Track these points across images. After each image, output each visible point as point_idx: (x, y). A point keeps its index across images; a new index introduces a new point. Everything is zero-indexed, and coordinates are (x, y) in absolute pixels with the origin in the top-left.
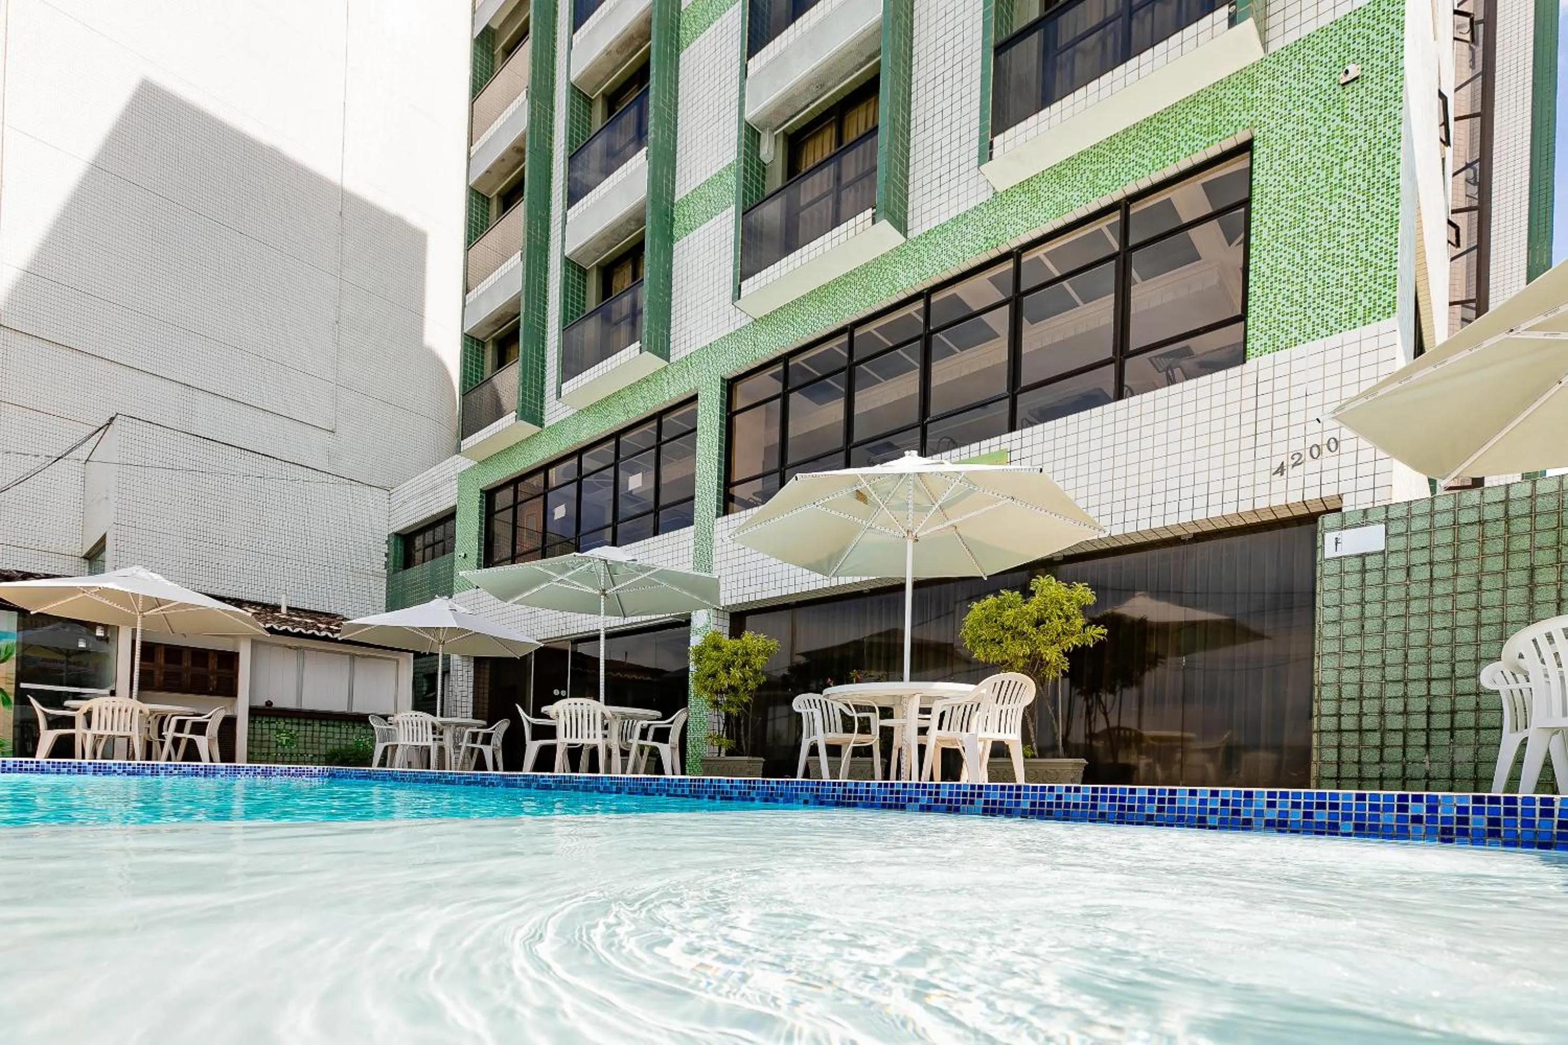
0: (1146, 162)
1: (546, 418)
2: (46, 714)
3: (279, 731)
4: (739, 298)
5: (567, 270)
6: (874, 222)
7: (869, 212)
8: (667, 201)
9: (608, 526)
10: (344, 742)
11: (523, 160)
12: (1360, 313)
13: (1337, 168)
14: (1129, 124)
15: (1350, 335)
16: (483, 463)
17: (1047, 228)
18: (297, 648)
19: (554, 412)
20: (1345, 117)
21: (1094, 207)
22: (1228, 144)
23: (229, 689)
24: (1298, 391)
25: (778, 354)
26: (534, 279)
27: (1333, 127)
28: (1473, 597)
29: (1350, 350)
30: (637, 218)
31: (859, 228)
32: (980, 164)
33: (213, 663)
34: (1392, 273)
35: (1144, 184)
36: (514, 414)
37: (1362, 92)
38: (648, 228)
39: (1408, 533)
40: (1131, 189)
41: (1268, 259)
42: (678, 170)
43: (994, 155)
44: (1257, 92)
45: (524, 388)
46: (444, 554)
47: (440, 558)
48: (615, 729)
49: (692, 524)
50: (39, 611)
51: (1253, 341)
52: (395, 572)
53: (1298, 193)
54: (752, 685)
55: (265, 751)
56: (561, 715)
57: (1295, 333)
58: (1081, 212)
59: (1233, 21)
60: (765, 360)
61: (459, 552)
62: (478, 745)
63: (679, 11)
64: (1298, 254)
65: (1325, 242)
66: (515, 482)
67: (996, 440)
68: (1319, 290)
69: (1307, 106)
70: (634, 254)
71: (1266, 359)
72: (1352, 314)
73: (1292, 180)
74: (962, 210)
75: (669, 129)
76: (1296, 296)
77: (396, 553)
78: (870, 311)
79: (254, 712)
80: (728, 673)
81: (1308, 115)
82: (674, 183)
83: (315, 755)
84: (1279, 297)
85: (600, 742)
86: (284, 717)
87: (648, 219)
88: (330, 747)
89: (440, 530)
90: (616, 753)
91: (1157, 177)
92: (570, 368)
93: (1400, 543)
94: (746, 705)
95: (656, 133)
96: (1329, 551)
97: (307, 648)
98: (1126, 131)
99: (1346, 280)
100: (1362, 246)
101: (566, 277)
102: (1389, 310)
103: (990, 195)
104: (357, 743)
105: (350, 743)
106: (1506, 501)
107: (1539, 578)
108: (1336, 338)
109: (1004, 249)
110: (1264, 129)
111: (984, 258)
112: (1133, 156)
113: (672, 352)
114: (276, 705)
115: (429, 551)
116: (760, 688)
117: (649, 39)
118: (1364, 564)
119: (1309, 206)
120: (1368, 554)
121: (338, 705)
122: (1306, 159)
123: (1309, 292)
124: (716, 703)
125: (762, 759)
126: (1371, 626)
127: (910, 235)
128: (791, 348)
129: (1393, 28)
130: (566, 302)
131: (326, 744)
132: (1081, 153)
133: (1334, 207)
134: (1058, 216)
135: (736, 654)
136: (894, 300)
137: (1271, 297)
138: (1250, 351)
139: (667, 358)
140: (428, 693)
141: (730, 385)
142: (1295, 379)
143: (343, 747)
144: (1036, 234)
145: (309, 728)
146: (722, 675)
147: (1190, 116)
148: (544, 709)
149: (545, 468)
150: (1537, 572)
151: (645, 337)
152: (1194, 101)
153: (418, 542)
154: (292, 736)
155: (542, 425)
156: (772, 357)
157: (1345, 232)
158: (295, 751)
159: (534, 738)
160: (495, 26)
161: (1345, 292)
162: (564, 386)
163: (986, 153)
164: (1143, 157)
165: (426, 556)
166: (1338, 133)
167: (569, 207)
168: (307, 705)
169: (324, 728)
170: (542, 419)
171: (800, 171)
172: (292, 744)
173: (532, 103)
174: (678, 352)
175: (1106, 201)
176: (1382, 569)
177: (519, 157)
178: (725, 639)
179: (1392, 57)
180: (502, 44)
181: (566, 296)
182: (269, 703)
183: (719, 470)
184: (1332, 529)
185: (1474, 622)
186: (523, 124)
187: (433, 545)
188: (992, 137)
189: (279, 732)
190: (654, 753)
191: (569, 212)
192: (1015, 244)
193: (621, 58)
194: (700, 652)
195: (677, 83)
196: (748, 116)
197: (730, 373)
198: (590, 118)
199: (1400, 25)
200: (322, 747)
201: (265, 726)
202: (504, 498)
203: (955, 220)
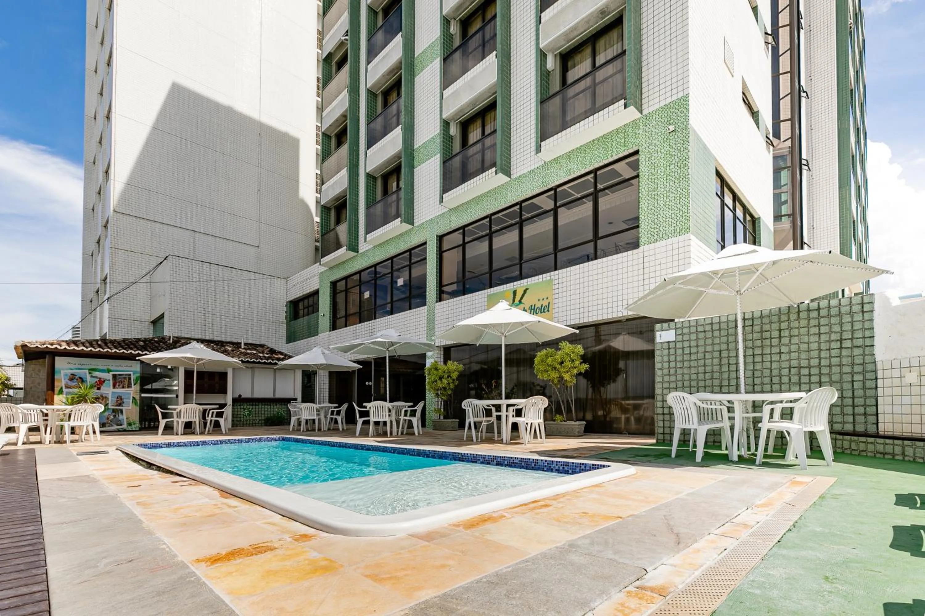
0: (601, 155)
1: (360, 248)
2: (162, 412)
3: (244, 409)
4: (442, 202)
5: (368, 179)
6: (496, 174)
7: (494, 169)
8: (411, 149)
9: (389, 303)
10: (272, 413)
11: (346, 120)
12: (678, 231)
13: (668, 167)
14: (594, 138)
15: (675, 240)
16: (331, 268)
17: (566, 179)
18: (251, 368)
19: (363, 247)
20: (670, 146)
21: (583, 172)
22: (631, 151)
23: (223, 391)
24: (658, 262)
25: (460, 226)
26: (353, 181)
27: (666, 150)
28: (703, 361)
29: (675, 246)
30: (398, 156)
31: (490, 176)
32: (537, 153)
33: (217, 379)
34: (688, 215)
35: (601, 164)
36: (345, 247)
37: (676, 137)
38: (403, 159)
39: (682, 334)
40: (596, 166)
41: (646, 204)
42: (415, 134)
43: (542, 150)
44: (640, 130)
45: (350, 235)
46: (313, 313)
47: (312, 315)
48: (393, 412)
49: (426, 305)
50: (155, 363)
51: (642, 238)
52: (290, 321)
53: (655, 177)
54: (452, 386)
55: (239, 419)
56: (372, 408)
57: (656, 237)
58: (579, 174)
59: (626, 106)
60: (455, 228)
61: (321, 313)
62: (334, 417)
63: (414, 58)
64: (656, 203)
65: (665, 199)
66: (346, 278)
67: (548, 274)
68: (664, 219)
69: (657, 140)
70: (397, 170)
71: (646, 247)
72: (675, 231)
73: (653, 171)
74: (532, 168)
75: (411, 115)
76: (656, 221)
77: (290, 311)
78: (497, 210)
79: (235, 401)
80: (441, 381)
81: (658, 143)
82: (414, 140)
83: (260, 420)
84: (650, 221)
85: (387, 419)
86: (246, 402)
87: (403, 156)
88: (266, 416)
89: (311, 299)
90: (394, 423)
91: (606, 162)
92: (370, 228)
93: (680, 338)
94: (450, 395)
95: (405, 118)
96: (658, 340)
97: (256, 367)
98: (593, 141)
99: (673, 215)
100: (678, 202)
101: (367, 182)
102: (688, 230)
103: (543, 163)
104: (278, 413)
105: (275, 413)
106: (712, 324)
107: (723, 355)
108: (670, 241)
109: (549, 187)
110: (643, 147)
111: (542, 190)
112: (596, 152)
113: (415, 221)
114: (243, 396)
115: (306, 310)
116: (456, 387)
117: (401, 69)
118: (669, 346)
119: (659, 182)
120: (671, 342)
121: (269, 394)
122: (657, 162)
123: (661, 219)
124: (437, 394)
125: (458, 420)
126: (672, 371)
127: (512, 177)
128: (466, 223)
129: (685, 111)
130: (367, 195)
131: (264, 414)
132: (577, 149)
133: (668, 184)
134: (569, 175)
135: (444, 372)
136: (507, 205)
137: (647, 220)
138: (641, 243)
139: (412, 224)
140: (307, 383)
141: (440, 238)
142: (658, 256)
143: (272, 415)
144: (562, 181)
145: (257, 407)
146: (439, 382)
147: (616, 138)
148: (365, 404)
149: (360, 272)
150: (722, 352)
151: (403, 216)
152: (617, 131)
153: (301, 306)
154: (250, 411)
155: (358, 252)
156: (457, 227)
157: (672, 195)
158: (251, 418)
159: (360, 417)
160: (332, 51)
161: (673, 221)
162: (368, 236)
163: (538, 149)
164: (600, 153)
165: (305, 313)
166: (668, 152)
167: (368, 149)
168: (257, 395)
169: (263, 407)
170: (358, 249)
171: (467, 145)
172: (250, 415)
173: (350, 95)
174: (417, 222)
175: (587, 170)
176: (675, 348)
177: (344, 119)
178: (441, 364)
179: (685, 123)
180: (336, 60)
181: (367, 191)
182: (240, 396)
183: (437, 279)
184: (658, 331)
185: (703, 371)
186: (347, 105)
187: (308, 307)
188: (541, 142)
189: (245, 411)
190: (410, 422)
191: (368, 151)
192: (553, 185)
193: (389, 77)
194: (430, 370)
195: (414, 92)
196: (444, 117)
197: (440, 233)
198: (376, 103)
199: (688, 110)
200: (263, 416)
201: (239, 407)
202: (341, 286)
203: (530, 172)
